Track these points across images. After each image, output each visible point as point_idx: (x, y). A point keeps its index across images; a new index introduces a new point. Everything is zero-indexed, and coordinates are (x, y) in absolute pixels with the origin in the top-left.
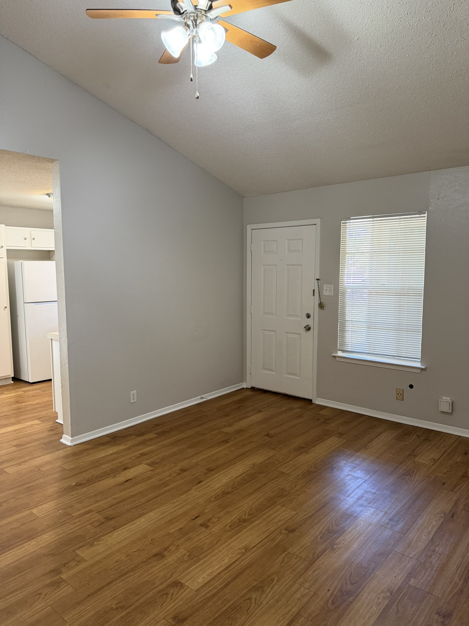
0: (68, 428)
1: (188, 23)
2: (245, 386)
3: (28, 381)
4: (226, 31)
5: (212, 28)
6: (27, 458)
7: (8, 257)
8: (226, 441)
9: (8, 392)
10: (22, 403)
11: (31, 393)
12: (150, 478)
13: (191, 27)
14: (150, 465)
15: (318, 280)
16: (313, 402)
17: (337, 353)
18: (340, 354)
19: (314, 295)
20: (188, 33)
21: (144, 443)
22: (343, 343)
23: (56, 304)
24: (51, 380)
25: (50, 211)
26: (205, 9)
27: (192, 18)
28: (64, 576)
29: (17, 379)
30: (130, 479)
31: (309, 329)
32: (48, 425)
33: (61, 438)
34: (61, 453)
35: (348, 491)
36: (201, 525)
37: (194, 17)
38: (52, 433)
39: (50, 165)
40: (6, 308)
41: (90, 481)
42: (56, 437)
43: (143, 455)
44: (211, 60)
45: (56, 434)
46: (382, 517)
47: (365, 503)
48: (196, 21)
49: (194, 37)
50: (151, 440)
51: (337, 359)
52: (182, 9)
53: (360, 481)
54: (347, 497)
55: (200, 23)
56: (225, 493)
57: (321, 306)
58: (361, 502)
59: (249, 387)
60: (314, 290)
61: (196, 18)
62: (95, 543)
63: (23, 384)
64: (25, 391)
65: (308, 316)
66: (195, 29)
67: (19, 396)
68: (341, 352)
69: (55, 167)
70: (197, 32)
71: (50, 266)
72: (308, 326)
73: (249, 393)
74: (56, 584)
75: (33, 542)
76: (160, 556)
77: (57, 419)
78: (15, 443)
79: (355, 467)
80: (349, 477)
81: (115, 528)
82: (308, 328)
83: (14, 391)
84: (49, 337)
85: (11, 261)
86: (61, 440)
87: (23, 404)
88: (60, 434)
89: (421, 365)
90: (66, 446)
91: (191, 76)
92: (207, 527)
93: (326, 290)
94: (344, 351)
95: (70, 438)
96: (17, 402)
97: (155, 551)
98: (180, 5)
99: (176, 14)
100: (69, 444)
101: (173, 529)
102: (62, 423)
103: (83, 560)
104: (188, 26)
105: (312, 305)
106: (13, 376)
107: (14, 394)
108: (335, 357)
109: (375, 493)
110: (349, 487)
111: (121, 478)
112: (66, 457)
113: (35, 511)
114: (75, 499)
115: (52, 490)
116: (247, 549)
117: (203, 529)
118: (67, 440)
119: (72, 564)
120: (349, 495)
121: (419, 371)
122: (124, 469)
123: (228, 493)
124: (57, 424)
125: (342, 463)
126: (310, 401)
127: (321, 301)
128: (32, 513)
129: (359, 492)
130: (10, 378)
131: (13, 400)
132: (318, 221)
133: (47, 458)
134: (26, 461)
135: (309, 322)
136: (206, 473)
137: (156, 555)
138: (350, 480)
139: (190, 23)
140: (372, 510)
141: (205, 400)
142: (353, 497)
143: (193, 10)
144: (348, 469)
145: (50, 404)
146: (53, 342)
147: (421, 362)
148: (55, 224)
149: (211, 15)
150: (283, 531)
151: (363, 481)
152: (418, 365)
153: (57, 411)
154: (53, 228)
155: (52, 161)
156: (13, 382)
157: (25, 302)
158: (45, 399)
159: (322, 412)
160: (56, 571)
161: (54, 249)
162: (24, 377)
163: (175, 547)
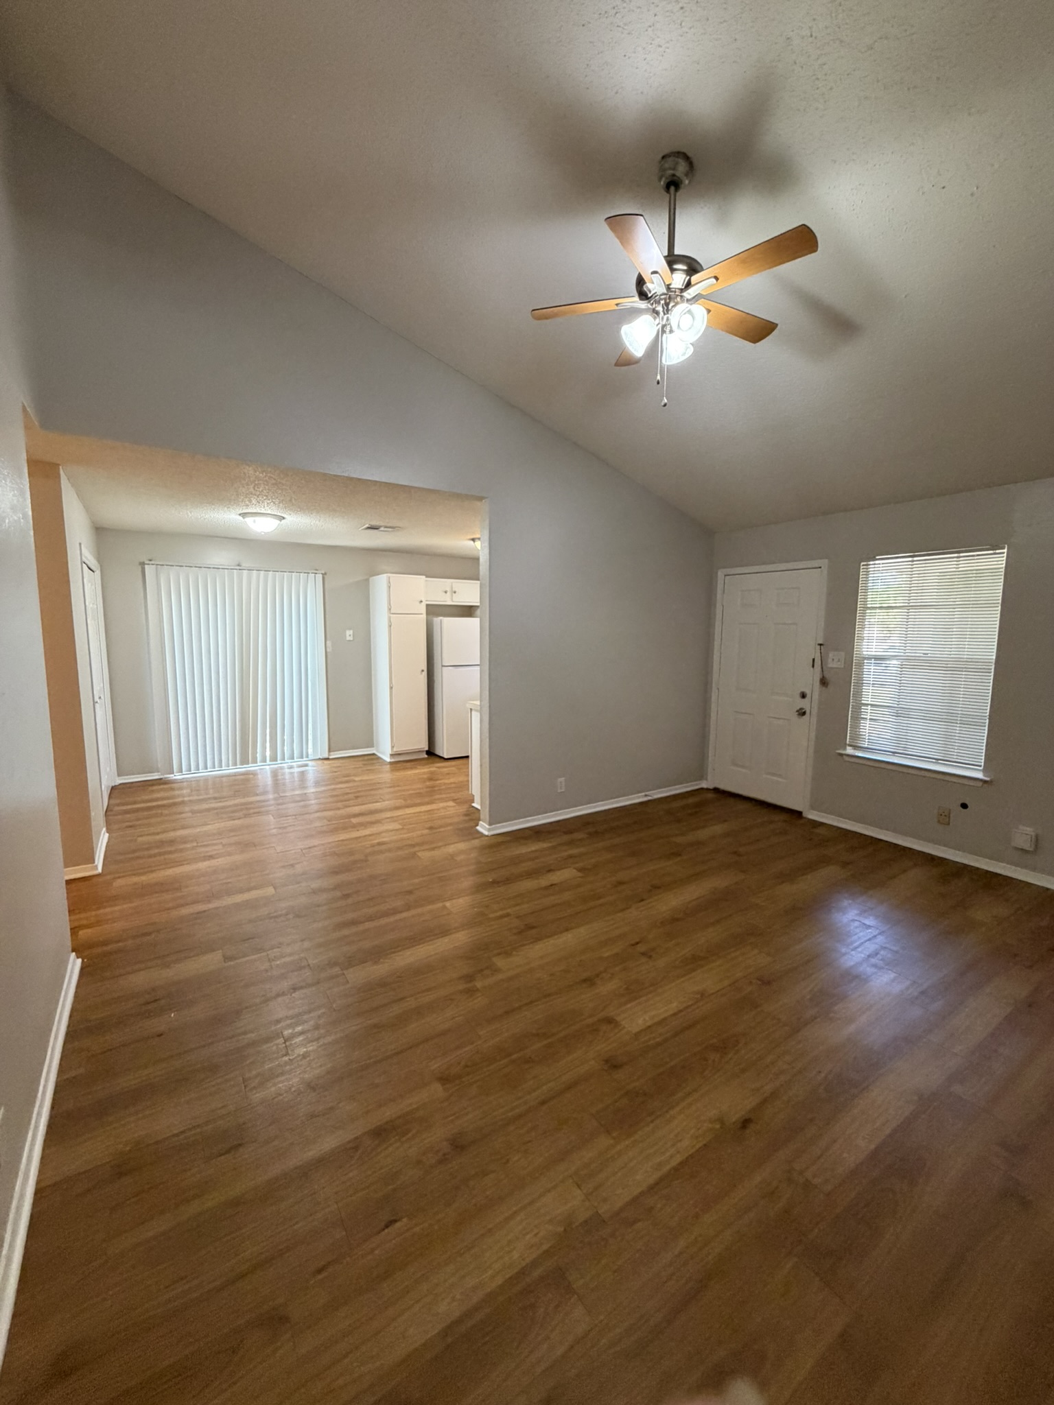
0: (485, 814)
1: (657, 309)
2: (704, 785)
3: (441, 755)
4: (709, 311)
5: (689, 312)
6: (440, 844)
7: (428, 613)
8: (678, 854)
9: (422, 767)
10: (437, 780)
11: (445, 770)
12: (579, 886)
13: (662, 314)
14: (580, 870)
15: (821, 645)
16: (804, 815)
17: (845, 749)
18: (849, 751)
19: (813, 666)
20: (657, 321)
21: (571, 843)
22: (856, 736)
23: (478, 668)
24: (467, 757)
25: (475, 560)
26: (680, 287)
27: (662, 302)
28: (479, 984)
29: (431, 753)
30: (555, 884)
31: (804, 713)
32: (463, 809)
33: (477, 825)
34: (476, 842)
35: (852, 943)
36: (643, 954)
37: (665, 299)
38: (467, 818)
39: (478, 503)
40: (423, 671)
41: (507, 881)
42: (472, 824)
43: (571, 857)
44: (684, 354)
45: (471, 820)
46: (907, 988)
47: (881, 963)
48: (667, 304)
49: (664, 326)
50: (581, 840)
51: (847, 759)
52: (650, 292)
53: (874, 932)
54: (852, 950)
55: (673, 306)
56: (674, 920)
57: (824, 682)
58: (873, 961)
59: (711, 787)
60: (814, 660)
61: (668, 301)
62: (514, 953)
63: (437, 760)
64: (438, 767)
65: (803, 696)
66: (666, 316)
67: (432, 773)
68: (851, 748)
69: (484, 506)
70: (668, 319)
71: (473, 624)
72: (801, 709)
73: (710, 796)
74: (471, 992)
75: (446, 940)
76: (590, 982)
77: (473, 802)
78: (428, 825)
79: (865, 911)
80: (857, 924)
81: (538, 939)
82: (802, 713)
83: (428, 766)
84: (469, 706)
85: (430, 617)
86: (478, 828)
87: (438, 782)
88: (476, 821)
89: (984, 776)
90: (482, 835)
91: (659, 378)
92: (650, 957)
93: (833, 660)
94: (856, 747)
95: (487, 826)
96: (430, 779)
97: (585, 975)
98: (647, 287)
99: (641, 299)
100: (486, 833)
101: (607, 953)
102: (479, 807)
103: (498, 970)
104: (657, 313)
105: (809, 680)
106: (427, 749)
107: (426, 770)
108: (841, 755)
109: (897, 952)
110: (855, 937)
111: (544, 881)
112: (483, 848)
113: (448, 904)
114: (492, 897)
115: (467, 883)
116: (702, 994)
117: (644, 959)
118: (483, 828)
119: (487, 972)
120: (856, 948)
121: (980, 784)
122: (549, 871)
123: (677, 920)
124: (472, 809)
125: (846, 903)
126: (799, 814)
127: (825, 676)
128: (445, 907)
129: (871, 947)
130: (423, 751)
131: (425, 776)
132: (824, 563)
133: (462, 846)
134: (440, 847)
135: (804, 704)
136: (650, 891)
137: (585, 981)
138: (856, 927)
139: (660, 308)
140: (892, 975)
141: (650, 798)
142: (860, 952)
143: (665, 291)
144: (856, 912)
145: (465, 785)
146: (473, 712)
147: (985, 771)
148: (481, 573)
149: (689, 294)
150: (754, 981)
151: (877, 932)
152: (980, 775)
153: (474, 793)
154: (478, 580)
155: (481, 499)
156: (426, 756)
157: (444, 664)
158: (461, 779)
159: (818, 831)
160: (469, 978)
161: (478, 604)
162: (439, 752)
163: (609, 975)
